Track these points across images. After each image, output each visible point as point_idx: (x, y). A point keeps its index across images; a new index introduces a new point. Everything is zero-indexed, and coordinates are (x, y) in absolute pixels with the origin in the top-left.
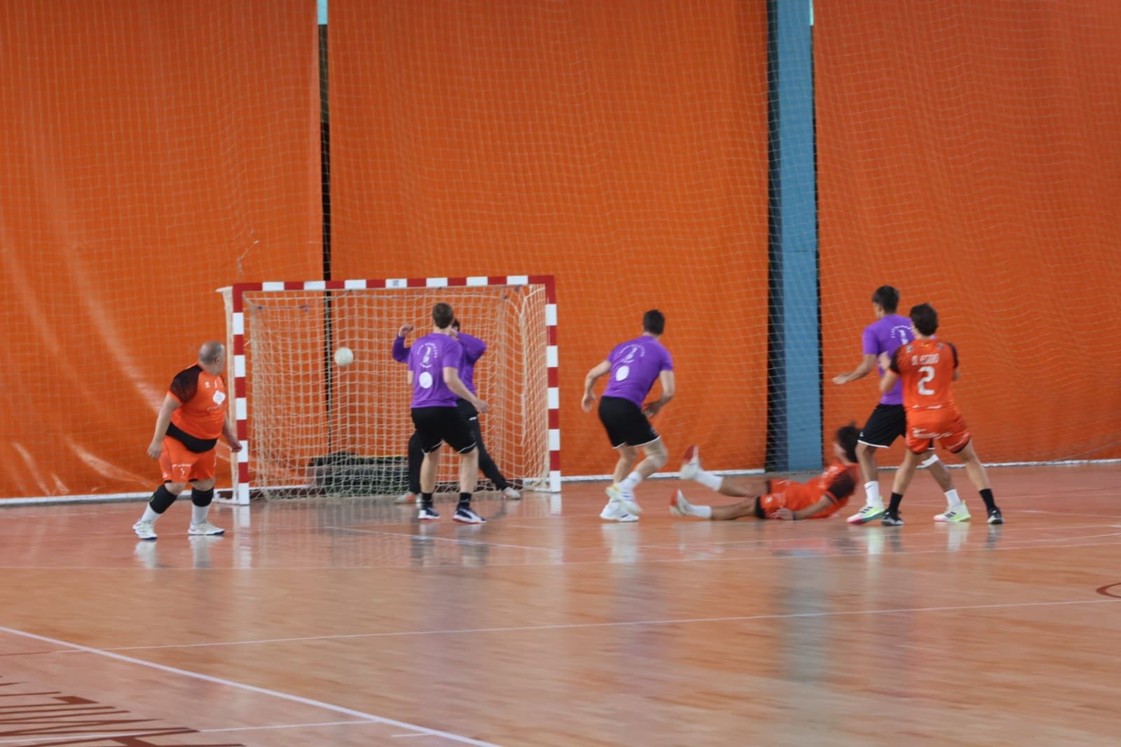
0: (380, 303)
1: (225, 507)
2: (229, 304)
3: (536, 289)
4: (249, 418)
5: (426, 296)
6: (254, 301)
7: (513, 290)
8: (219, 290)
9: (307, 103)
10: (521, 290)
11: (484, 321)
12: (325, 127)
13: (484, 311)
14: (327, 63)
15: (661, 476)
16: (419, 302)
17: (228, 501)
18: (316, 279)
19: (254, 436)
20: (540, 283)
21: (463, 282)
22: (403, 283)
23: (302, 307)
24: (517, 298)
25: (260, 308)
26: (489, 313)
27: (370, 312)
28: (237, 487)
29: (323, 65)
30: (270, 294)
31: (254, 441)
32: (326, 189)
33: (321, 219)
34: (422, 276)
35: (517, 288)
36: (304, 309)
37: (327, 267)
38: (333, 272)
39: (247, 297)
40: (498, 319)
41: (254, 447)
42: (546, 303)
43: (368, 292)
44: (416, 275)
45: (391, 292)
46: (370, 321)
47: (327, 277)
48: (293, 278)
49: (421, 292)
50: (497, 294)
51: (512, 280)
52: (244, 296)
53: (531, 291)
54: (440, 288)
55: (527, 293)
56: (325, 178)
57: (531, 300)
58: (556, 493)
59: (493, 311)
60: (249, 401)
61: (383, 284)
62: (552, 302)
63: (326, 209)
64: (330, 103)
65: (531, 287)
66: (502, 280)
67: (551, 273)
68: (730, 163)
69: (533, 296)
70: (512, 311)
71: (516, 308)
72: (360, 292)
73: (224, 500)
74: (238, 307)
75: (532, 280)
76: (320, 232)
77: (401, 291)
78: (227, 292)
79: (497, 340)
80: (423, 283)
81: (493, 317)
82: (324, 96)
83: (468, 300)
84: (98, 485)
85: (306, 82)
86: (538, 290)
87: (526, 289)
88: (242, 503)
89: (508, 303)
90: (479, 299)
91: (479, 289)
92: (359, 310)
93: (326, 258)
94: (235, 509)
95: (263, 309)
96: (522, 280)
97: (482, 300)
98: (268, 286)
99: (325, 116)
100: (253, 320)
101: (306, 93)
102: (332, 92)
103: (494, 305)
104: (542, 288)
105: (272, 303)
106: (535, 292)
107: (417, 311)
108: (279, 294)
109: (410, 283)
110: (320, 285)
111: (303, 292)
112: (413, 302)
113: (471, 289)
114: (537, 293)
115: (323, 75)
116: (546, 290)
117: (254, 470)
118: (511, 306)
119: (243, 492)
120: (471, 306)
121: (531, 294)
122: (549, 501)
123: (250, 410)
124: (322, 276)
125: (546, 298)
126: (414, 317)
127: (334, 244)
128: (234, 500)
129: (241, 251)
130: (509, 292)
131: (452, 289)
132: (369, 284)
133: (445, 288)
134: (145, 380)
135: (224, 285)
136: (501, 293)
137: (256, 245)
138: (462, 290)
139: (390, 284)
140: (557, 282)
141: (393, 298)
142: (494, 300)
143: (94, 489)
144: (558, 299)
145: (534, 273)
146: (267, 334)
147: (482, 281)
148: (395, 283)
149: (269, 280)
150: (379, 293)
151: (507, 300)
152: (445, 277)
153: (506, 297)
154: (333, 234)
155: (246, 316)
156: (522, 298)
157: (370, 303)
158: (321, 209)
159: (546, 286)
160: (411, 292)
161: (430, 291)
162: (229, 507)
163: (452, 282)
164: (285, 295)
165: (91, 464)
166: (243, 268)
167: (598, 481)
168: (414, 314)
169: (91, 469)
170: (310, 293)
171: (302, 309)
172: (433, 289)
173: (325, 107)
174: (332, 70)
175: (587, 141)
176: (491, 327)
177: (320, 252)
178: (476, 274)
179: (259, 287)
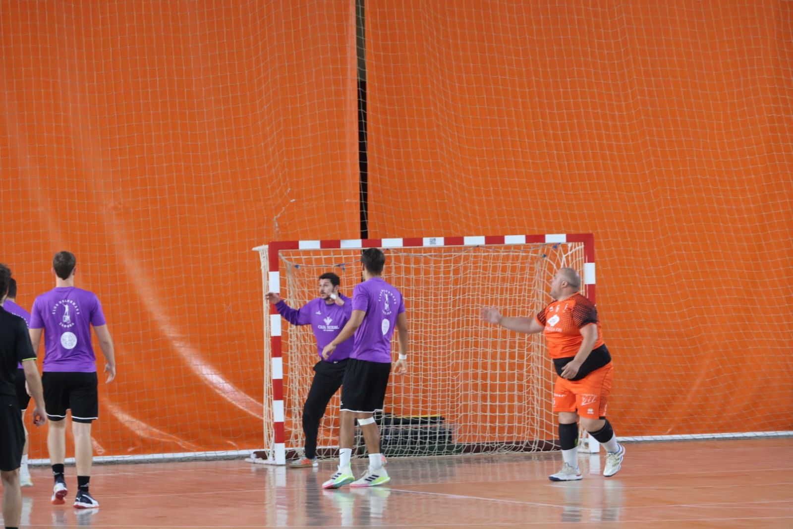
0: (417, 261)
1: (260, 467)
2: (265, 263)
3: (575, 247)
4: (285, 377)
5: (463, 254)
6: (290, 260)
7: (551, 249)
8: (255, 249)
9: (344, 61)
10: (560, 248)
11: (522, 279)
12: (362, 85)
13: (523, 269)
14: (363, 21)
15: (702, 437)
16: (457, 261)
17: (265, 462)
18: (353, 237)
19: (289, 396)
20: (578, 241)
21: (501, 240)
22: (440, 242)
23: (339, 266)
24: (556, 256)
25: (297, 266)
26: (527, 271)
27: (408, 270)
28: (273, 447)
29: (360, 22)
30: (307, 252)
31: (289, 400)
32: (362, 147)
33: (358, 176)
34: (460, 235)
35: (555, 246)
36: (342, 267)
37: (364, 226)
38: (370, 230)
39: (283, 255)
40: (536, 277)
41: (289, 406)
42: (585, 262)
43: (405, 251)
44: (454, 234)
45: (429, 250)
46: (408, 280)
47: (364, 236)
48: (329, 237)
49: (460, 250)
50: (536, 252)
51: (550, 239)
52: (280, 254)
53: (569, 249)
54: (478, 246)
55: (566, 252)
56: (362, 136)
57: (570, 258)
58: (595, 453)
59: (532, 269)
60: (285, 361)
61: (420, 243)
62: (591, 260)
63: (363, 167)
64: (366, 60)
65: (570, 245)
66: (541, 238)
67: (590, 232)
68: (771, 120)
69: (572, 255)
70: (551, 269)
71: (555, 266)
72: (397, 250)
73: (260, 461)
74: (274, 265)
75: (570, 238)
76: (357, 191)
77: (438, 249)
78: (263, 250)
79: (535, 298)
80: (460, 241)
81: (531, 275)
82: (360, 53)
83: (506, 258)
84: (134, 445)
85: (343, 40)
86: (577, 248)
87: (564, 246)
88: (278, 463)
89: (546, 261)
90: (517, 257)
91: (517, 247)
92: (396, 268)
93: (363, 216)
94: (271, 468)
95: (299, 268)
96: (561, 238)
97: (520, 258)
98: (304, 245)
99: (362, 74)
100: (290, 279)
101: (343, 50)
102: (369, 50)
103: (532, 263)
104: (581, 246)
105: (309, 262)
106: (574, 250)
107: (454, 270)
108: (316, 252)
109: (448, 241)
110: (356, 244)
111: (340, 250)
112: (450, 260)
113: (509, 247)
114: (576, 252)
115: (360, 33)
116: (585, 248)
117: (290, 429)
118: (550, 264)
119: (279, 451)
120: (509, 264)
121: (569, 253)
122: (587, 461)
123: (285, 369)
124: (359, 235)
125: (585, 256)
126: (452, 275)
127: (371, 202)
128: (270, 460)
129: (278, 209)
130: (548, 250)
131: (490, 248)
132: (406, 243)
133: (482, 247)
134: (182, 339)
135: (260, 244)
136: (540, 251)
137: (293, 204)
138: (500, 248)
139: (427, 242)
140: (595, 240)
141: (431, 256)
142: (532, 258)
143: (130, 450)
144: (597, 259)
145: (573, 232)
146: (303, 292)
147: (520, 239)
148: (431, 242)
149: (306, 238)
150: (416, 251)
151: (545, 258)
152: (483, 235)
153: (545, 256)
154: (370, 193)
155: (283, 274)
156: (561, 256)
157: (407, 261)
158: (358, 167)
159: (585, 244)
160: (449, 250)
161: (467, 248)
162: (265, 467)
163: (488, 240)
164: (322, 253)
165: (127, 425)
166: (280, 227)
167: (638, 442)
168: (452, 273)
169: (127, 428)
170: (347, 252)
171: (338, 267)
172: (470, 247)
173: (361, 64)
174: (368, 28)
175: (626, 97)
176: (530, 286)
177: (357, 211)
178: (514, 233)
179: (295, 245)
